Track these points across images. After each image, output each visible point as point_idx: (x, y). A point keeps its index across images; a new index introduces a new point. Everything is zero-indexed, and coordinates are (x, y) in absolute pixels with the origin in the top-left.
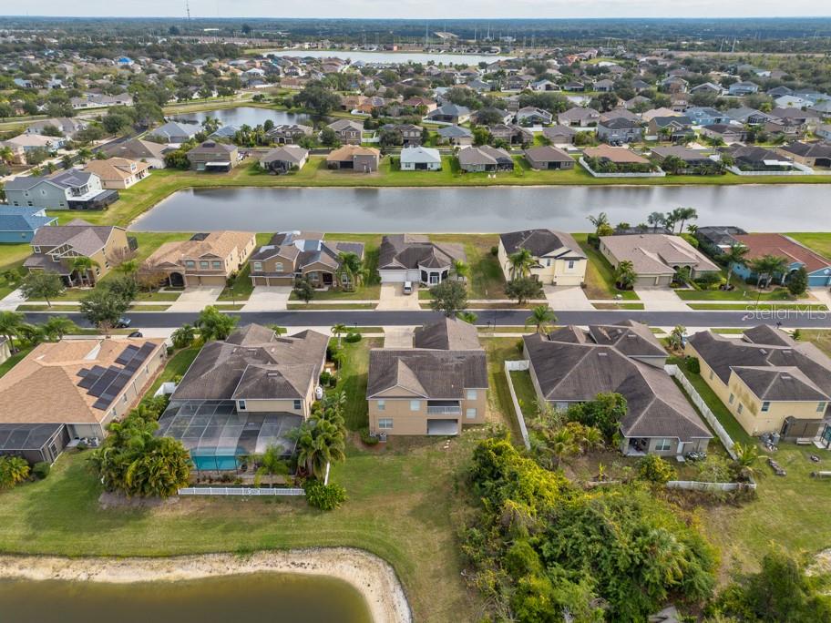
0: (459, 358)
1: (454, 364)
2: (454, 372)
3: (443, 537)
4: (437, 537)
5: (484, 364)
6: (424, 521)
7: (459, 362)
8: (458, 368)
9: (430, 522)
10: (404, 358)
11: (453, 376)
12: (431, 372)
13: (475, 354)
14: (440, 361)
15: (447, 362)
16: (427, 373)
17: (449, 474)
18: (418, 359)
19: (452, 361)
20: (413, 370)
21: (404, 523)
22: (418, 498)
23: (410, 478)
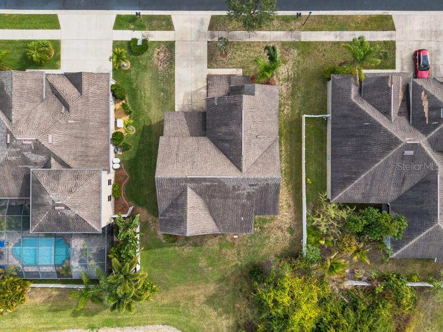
0: (251, 185)
1: (245, 193)
2: (244, 201)
3: (228, 323)
4: (225, 323)
5: (277, 192)
6: (215, 309)
7: (251, 190)
8: (249, 197)
9: (220, 309)
10: (193, 185)
11: (243, 205)
12: (222, 201)
13: (270, 182)
14: (231, 188)
15: (238, 189)
16: (218, 201)
17: (237, 265)
18: (208, 187)
19: (244, 189)
20: (204, 198)
21: (201, 310)
22: (212, 288)
23: (205, 269)
